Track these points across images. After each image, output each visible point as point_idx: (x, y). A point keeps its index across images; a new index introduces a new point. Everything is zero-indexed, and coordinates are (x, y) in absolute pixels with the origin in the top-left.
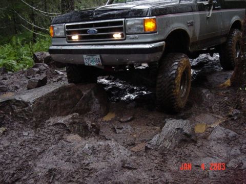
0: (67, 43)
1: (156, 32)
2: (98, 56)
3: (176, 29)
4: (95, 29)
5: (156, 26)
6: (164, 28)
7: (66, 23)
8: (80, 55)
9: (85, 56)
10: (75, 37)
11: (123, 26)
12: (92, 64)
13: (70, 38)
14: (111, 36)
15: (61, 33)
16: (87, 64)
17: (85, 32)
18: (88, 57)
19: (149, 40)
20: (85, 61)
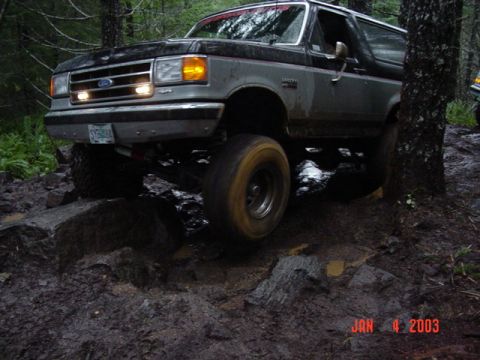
0: (70, 106)
1: (206, 83)
2: (108, 127)
4: (109, 79)
5: (206, 73)
7: (71, 71)
8: (84, 125)
9: (90, 127)
10: (83, 96)
11: (150, 72)
12: (101, 142)
13: (75, 97)
14: (131, 91)
15: (63, 90)
16: (93, 142)
17: (95, 84)
18: (96, 127)
19: (191, 95)
20: (91, 136)
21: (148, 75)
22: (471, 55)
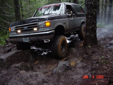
0: (16, 34)
1: (51, 27)
2: (28, 38)
3: (58, 25)
4: (26, 27)
5: (50, 24)
6: (54, 25)
7: (15, 26)
8: (21, 38)
9: (23, 38)
10: (19, 31)
11: (37, 25)
12: (26, 42)
13: (17, 32)
14: (33, 29)
15: (13, 30)
16: (24, 42)
18: (24, 39)
19: (48, 30)
20: (23, 40)
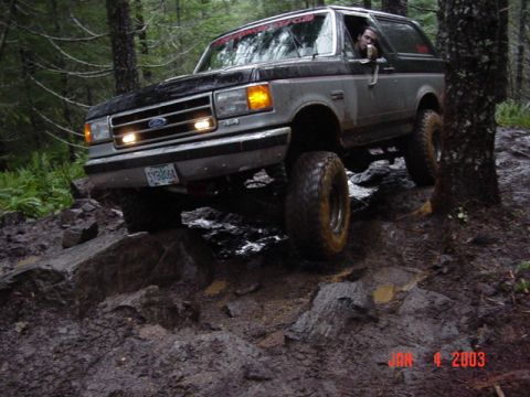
0: (114, 151)
1: (272, 110)
2: (170, 167)
3: (309, 104)
4: (161, 118)
5: (270, 100)
6: (286, 103)
7: (111, 114)
8: (138, 169)
9: (148, 170)
10: (130, 138)
11: (210, 105)
12: (162, 184)
13: (119, 141)
14: (191, 127)
15: (104, 134)
16: (152, 185)
17: (145, 125)
18: (154, 170)
19: (260, 124)
20: (149, 179)
21: (209, 108)
22: (521, 49)
